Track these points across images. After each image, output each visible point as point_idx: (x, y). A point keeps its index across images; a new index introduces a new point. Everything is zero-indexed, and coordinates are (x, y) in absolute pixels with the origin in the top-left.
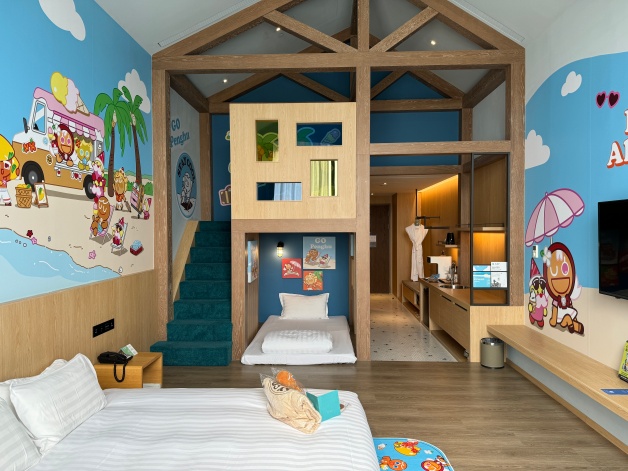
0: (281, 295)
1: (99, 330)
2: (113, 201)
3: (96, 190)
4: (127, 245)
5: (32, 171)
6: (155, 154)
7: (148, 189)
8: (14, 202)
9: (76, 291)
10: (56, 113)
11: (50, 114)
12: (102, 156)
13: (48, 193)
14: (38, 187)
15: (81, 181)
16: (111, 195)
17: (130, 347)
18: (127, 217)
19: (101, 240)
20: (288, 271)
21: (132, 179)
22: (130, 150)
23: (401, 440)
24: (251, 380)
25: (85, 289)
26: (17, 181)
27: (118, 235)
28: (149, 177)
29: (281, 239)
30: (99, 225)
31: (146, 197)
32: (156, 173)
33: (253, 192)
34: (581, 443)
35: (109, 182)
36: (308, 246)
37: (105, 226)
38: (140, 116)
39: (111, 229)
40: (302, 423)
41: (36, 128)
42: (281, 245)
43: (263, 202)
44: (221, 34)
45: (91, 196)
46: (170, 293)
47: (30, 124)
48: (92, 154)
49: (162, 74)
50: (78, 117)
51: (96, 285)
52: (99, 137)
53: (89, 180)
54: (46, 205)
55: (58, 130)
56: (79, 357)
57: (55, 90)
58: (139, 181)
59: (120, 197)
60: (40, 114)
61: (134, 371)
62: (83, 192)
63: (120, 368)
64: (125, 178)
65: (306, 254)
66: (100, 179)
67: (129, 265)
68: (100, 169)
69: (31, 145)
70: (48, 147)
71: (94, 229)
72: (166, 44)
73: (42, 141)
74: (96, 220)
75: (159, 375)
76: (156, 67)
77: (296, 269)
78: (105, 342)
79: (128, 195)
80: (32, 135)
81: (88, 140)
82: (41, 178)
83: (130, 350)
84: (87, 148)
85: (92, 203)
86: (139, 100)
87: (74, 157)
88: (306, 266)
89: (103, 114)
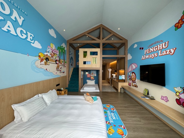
0: (87, 80)
1: (57, 85)
2: (60, 64)
3: (57, 62)
4: (62, 71)
5: (47, 59)
6: (67, 56)
7: (65, 62)
8: (44, 64)
9: (54, 79)
10: (51, 50)
12: (58, 57)
13: (50, 63)
14: (48, 62)
16: (60, 63)
17: (62, 88)
18: (62, 67)
19: (58, 70)
20: (88, 76)
21: (63, 61)
22: (63, 56)
23: (107, 105)
24: (82, 94)
25: (55, 78)
26: (45, 61)
27: (61, 70)
28: (66, 60)
29: (87, 71)
30: (57, 68)
31: (65, 63)
32: (67, 60)
33: (83, 63)
34: (137, 106)
35: (59, 61)
36: (92, 72)
37: (58, 68)
38: (65, 50)
39: (59, 69)
40: (91, 102)
41: (48, 52)
42: (87, 72)
43: (84, 65)
44: (78, 37)
45: (56, 63)
46: (69, 80)
47: (47, 52)
48: (57, 56)
49: (68, 43)
50: (55, 50)
51: (57, 78)
52: (58, 54)
53: (56, 61)
54: (49, 65)
55: (51, 53)
56: (54, 90)
57: (51, 46)
58: (64, 61)
59: (61, 64)
60: (49, 50)
61: (63, 92)
62: (55, 63)
63: (60, 92)
64: (62, 60)
65: (91, 73)
66: (58, 61)
67: (62, 75)
68: (58, 59)
69: (47, 55)
70: (50, 55)
71: (57, 69)
72: (69, 39)
73: (49, 54)
74: (57, 67)
75: (67, 93)
76: (67, 42)
77: (90, 76)
78: (58, 87)
79: (62, 63)
80: (47, 53)
81: (56, 54)
82: (48, 60)
83: (62, 89)
84: (56, 56)
85: (57, 64)
86: (64, 48)
87: (54, 57)
88: (91, 75)
89: (59, 50)
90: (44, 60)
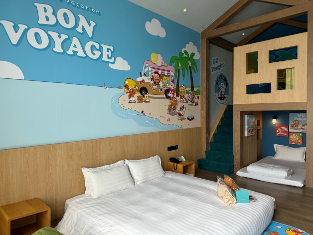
0: (275, 145)
1: (170, 149)
2: (179, 99)
3: (170, 95)
4: (186, 116)
5: (143, 90)
7: (195, 93)
8: (137, 101)
9: (160, 133)
10: (153, 68)
11: (150, 69)
12: (173, 81)
13: (149, 97)
14: (145, 96)
15: (163, 92)
16: (177, 96)
18: (186, 105)
19: (173, 114)
21: (189, 89)
22: (188, 77)
25: (164, 133)
26: (138, 94)
27: (181, 112)
28: (197, 87)
30: (171, 109)
31: (196, 96)
33: (244, 90)
35: (177, 91)
36: (293, 118)
37: (175, 108)
41: (145, 75)
42: (275, 117)
43: (249, 95)
45: (168, 97)
46: (208, 138)
47: (142, 74)
48: (168, 81)
49: (205, 40)
50: (163, 68)
51: (169, 131)
52: (172, 74)
53: (167, 91)
54: (149, 102)
55: (154, 74)
57: (152, 60)
58: (192, 89)
59: (182, 97)
60: (147, 69)
61: (180, 166)
62: (164, 96)
64: (185, 88)
65: (291, 123)
66: (172, 90)
67: (186, 124)
68: (172, 86)
69: (143, 80)
70: (150, 81)
71: (169, 110)
72: (206, 27)
73: (147, 79)
74: (170, 106)
75: (194, 171)
77: (285, 131)
78: (173, 153)
79: (186, 96)
80: (143, 77)
81: (166, 76)
82: (147, 92)
84: (165, 79)
85: (168, 100)
86: (193, 54)
87: (160, 83)
88: (291, 130)
89: (174, 65)
90: (136, 92)
